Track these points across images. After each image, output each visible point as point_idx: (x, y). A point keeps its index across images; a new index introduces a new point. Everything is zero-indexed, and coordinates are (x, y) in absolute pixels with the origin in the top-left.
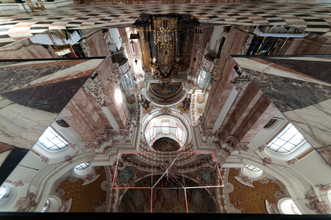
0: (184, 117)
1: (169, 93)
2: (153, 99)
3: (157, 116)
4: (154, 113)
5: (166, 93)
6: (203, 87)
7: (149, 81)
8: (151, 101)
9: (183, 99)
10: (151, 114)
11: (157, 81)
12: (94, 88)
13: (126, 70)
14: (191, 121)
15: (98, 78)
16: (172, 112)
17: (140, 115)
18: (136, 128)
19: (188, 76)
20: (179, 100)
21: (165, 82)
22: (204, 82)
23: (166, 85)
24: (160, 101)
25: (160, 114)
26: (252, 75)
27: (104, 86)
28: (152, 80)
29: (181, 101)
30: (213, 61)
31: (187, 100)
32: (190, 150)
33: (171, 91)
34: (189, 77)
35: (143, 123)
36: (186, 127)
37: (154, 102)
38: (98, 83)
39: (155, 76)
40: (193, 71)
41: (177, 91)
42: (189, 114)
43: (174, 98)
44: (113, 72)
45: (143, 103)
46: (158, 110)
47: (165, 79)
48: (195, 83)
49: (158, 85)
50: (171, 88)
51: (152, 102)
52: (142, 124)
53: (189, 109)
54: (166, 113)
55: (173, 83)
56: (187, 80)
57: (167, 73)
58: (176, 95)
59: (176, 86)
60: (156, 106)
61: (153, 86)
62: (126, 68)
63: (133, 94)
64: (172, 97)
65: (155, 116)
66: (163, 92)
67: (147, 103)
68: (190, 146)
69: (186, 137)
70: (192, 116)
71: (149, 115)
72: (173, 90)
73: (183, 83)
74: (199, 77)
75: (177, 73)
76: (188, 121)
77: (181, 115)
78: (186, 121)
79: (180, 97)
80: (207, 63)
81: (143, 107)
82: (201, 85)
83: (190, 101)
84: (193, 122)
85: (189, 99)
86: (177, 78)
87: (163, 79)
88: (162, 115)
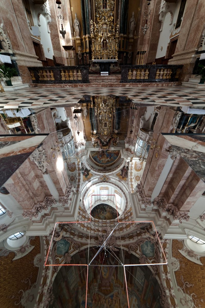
0: (122, 184)
1: (108, 161)
2: (92, 167)
3: (96, 184)
4: (93, 180)
5: (106, 162)
6: (140, 155)
7: (89, 149)
8: (91, 169)
9: (122, 167)
10: (90, 181)
11: (97, 149)
12: (38, 156)
13: (69, 140)
14: (129, 188)
15: (42, 147)
16: (110, 179)
17: (80, 182)
18: (76, 195)
19: (125, 144)
20: (118, 168)
21: (105, 150)
22: (141, 150)
23: (105, 153)
24: (99, 170)
25: (98, 181)
26: (182, 152)
27: (47, 154)
28: (92, 148)
29: (119, 169)
30: (148, 133)
31: (126, 168)
32: (129, 218)
33: (110, 159)
34: (127, 145)
35: (82, 190)
36: (124, 193)
37: (94, 170)
38: (42, 151)
39: (95, 144)
40: (131, 140)
41: (116, 159)
42: (127, 182)
43: (113, 166)
44: (57, 142)
45: (83, 171)
46: (97, 178)
47: (104, 147)
48: (132, 151)
49: (98, 152)
50: (110, 156)
51: (92, 171)
52: (81, 192)
53: (127, 177)
54: (105, 180)
55: (112, 151)
56: (125, 148)
57: (106, 142)
58: (114, 163)
59: (115, 153)
60: (95, 174)
61: (93, 154)
62: (69, 138)
63: (74, 162)
64: (111, 165)
65: (94, 183)
66: (103, 161)
67: (87, 171)
68: (129, 214)
69: (125, 204)
70: (130, 183)
71: (88, 182)
72: (112, 158)
73: (121, 151)
74: (137, 144)
75: (116, 142)
76: (126, 188)
77: (120, 183)
78: (125, 188)
79: (118, 165)
80: (143, 135)
81: (83, 175)
82: (138, 153)
83: (128, 169)
84: (131, 189)
85: (127, 167)
86: (115, 146)
87: (103, 147)
88: (101, 182)
